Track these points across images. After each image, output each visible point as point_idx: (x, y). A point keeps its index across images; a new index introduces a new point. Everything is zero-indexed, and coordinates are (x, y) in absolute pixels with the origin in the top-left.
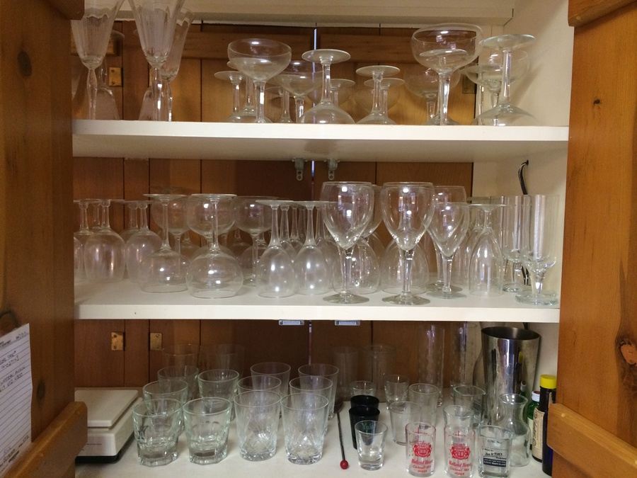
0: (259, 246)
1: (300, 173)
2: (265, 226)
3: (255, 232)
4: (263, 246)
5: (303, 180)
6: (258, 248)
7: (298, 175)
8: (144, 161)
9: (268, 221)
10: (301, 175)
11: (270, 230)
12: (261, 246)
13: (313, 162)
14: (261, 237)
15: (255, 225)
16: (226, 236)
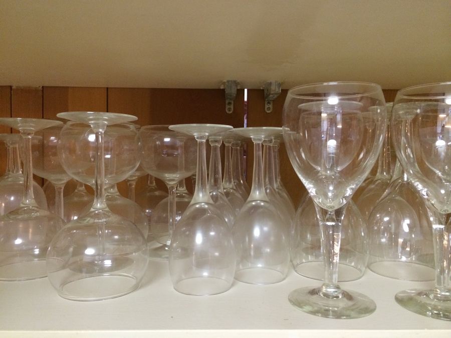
0: (178, 197)
1: (230, 103)
2: (187, 169)
3: (172, 178)
4: (183, 197)
5: (234, 112)
6: (176, 199)
7: (227, 107)
8: (36, 90)
9: (190, 163)
10: (232, 107)
11: (195, 175)
12: (181, 196)
13: (246, 91)
14: (180, 183)
15: (173, 168)
16: (134, 183)
